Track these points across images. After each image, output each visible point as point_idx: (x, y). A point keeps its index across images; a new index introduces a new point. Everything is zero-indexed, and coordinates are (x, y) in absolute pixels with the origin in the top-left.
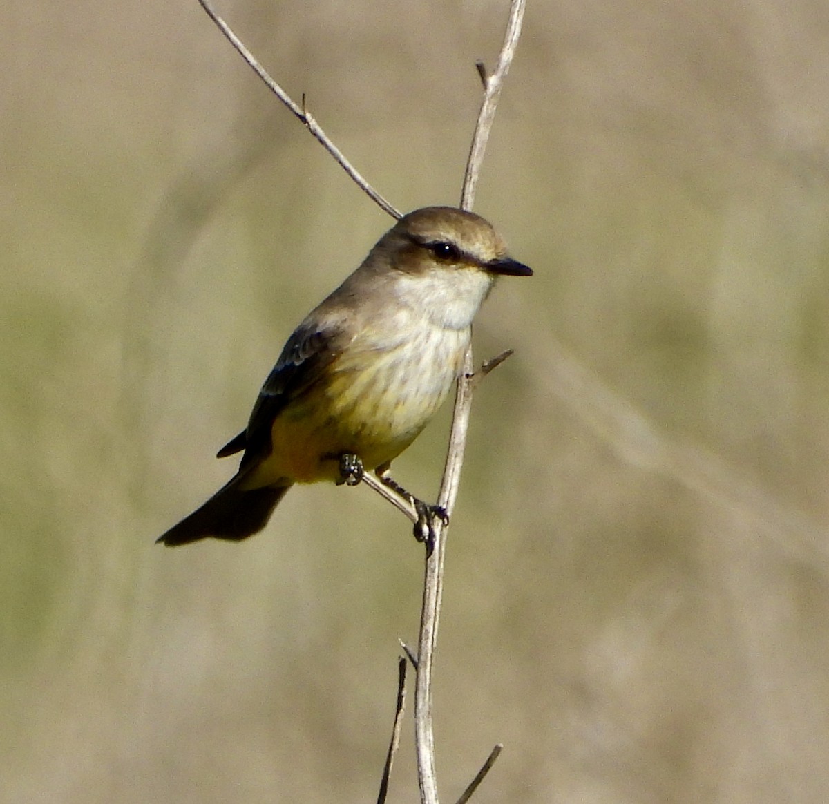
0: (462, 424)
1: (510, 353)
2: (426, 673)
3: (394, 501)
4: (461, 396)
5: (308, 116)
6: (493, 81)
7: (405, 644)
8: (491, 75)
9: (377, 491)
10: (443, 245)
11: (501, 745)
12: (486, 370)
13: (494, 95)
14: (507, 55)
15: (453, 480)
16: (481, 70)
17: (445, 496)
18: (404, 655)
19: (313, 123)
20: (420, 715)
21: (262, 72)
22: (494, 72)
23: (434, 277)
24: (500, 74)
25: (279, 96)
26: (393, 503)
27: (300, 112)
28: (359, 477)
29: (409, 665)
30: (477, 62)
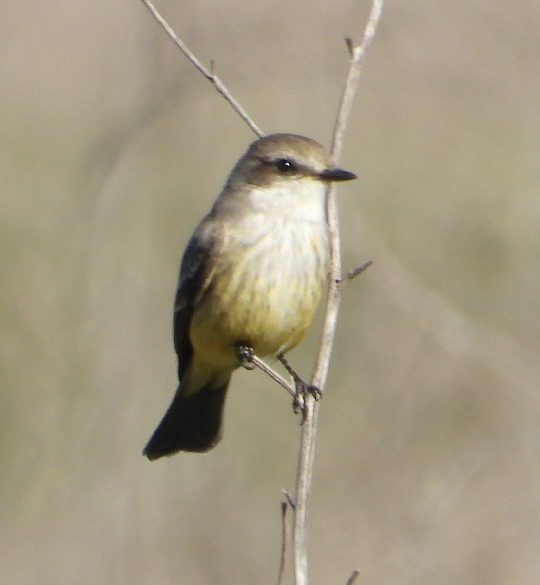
0: (332, 319)
1: (368, 264)
2: (302, 513)
3: (278, 380)
4: (332, 297)
5: (216, 78)
6: (358, 51)
7: (286, 491)
8: (356, 47)
9: (265, 371)
10: (285, 161)
11: (358, 570)
12: (351, 277)
13: (359, 62)
14: (370, 31)
15: (324, 363)
16: (349, 43)
17: (318, 375)
18: (285, 500)
19: (219, 83)
20: (297, 546)
21: (181, 43)
22: (359, 44)
23: (280, 186)
24: (364, 45)
25: (194, 63)
26: (277, 381)
27: (209, 74)
28: (250, 360)
29: (289, 507)
30: (347, 37)
